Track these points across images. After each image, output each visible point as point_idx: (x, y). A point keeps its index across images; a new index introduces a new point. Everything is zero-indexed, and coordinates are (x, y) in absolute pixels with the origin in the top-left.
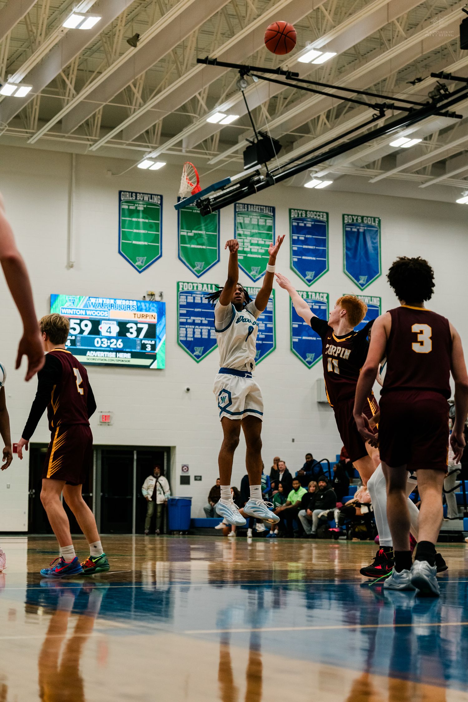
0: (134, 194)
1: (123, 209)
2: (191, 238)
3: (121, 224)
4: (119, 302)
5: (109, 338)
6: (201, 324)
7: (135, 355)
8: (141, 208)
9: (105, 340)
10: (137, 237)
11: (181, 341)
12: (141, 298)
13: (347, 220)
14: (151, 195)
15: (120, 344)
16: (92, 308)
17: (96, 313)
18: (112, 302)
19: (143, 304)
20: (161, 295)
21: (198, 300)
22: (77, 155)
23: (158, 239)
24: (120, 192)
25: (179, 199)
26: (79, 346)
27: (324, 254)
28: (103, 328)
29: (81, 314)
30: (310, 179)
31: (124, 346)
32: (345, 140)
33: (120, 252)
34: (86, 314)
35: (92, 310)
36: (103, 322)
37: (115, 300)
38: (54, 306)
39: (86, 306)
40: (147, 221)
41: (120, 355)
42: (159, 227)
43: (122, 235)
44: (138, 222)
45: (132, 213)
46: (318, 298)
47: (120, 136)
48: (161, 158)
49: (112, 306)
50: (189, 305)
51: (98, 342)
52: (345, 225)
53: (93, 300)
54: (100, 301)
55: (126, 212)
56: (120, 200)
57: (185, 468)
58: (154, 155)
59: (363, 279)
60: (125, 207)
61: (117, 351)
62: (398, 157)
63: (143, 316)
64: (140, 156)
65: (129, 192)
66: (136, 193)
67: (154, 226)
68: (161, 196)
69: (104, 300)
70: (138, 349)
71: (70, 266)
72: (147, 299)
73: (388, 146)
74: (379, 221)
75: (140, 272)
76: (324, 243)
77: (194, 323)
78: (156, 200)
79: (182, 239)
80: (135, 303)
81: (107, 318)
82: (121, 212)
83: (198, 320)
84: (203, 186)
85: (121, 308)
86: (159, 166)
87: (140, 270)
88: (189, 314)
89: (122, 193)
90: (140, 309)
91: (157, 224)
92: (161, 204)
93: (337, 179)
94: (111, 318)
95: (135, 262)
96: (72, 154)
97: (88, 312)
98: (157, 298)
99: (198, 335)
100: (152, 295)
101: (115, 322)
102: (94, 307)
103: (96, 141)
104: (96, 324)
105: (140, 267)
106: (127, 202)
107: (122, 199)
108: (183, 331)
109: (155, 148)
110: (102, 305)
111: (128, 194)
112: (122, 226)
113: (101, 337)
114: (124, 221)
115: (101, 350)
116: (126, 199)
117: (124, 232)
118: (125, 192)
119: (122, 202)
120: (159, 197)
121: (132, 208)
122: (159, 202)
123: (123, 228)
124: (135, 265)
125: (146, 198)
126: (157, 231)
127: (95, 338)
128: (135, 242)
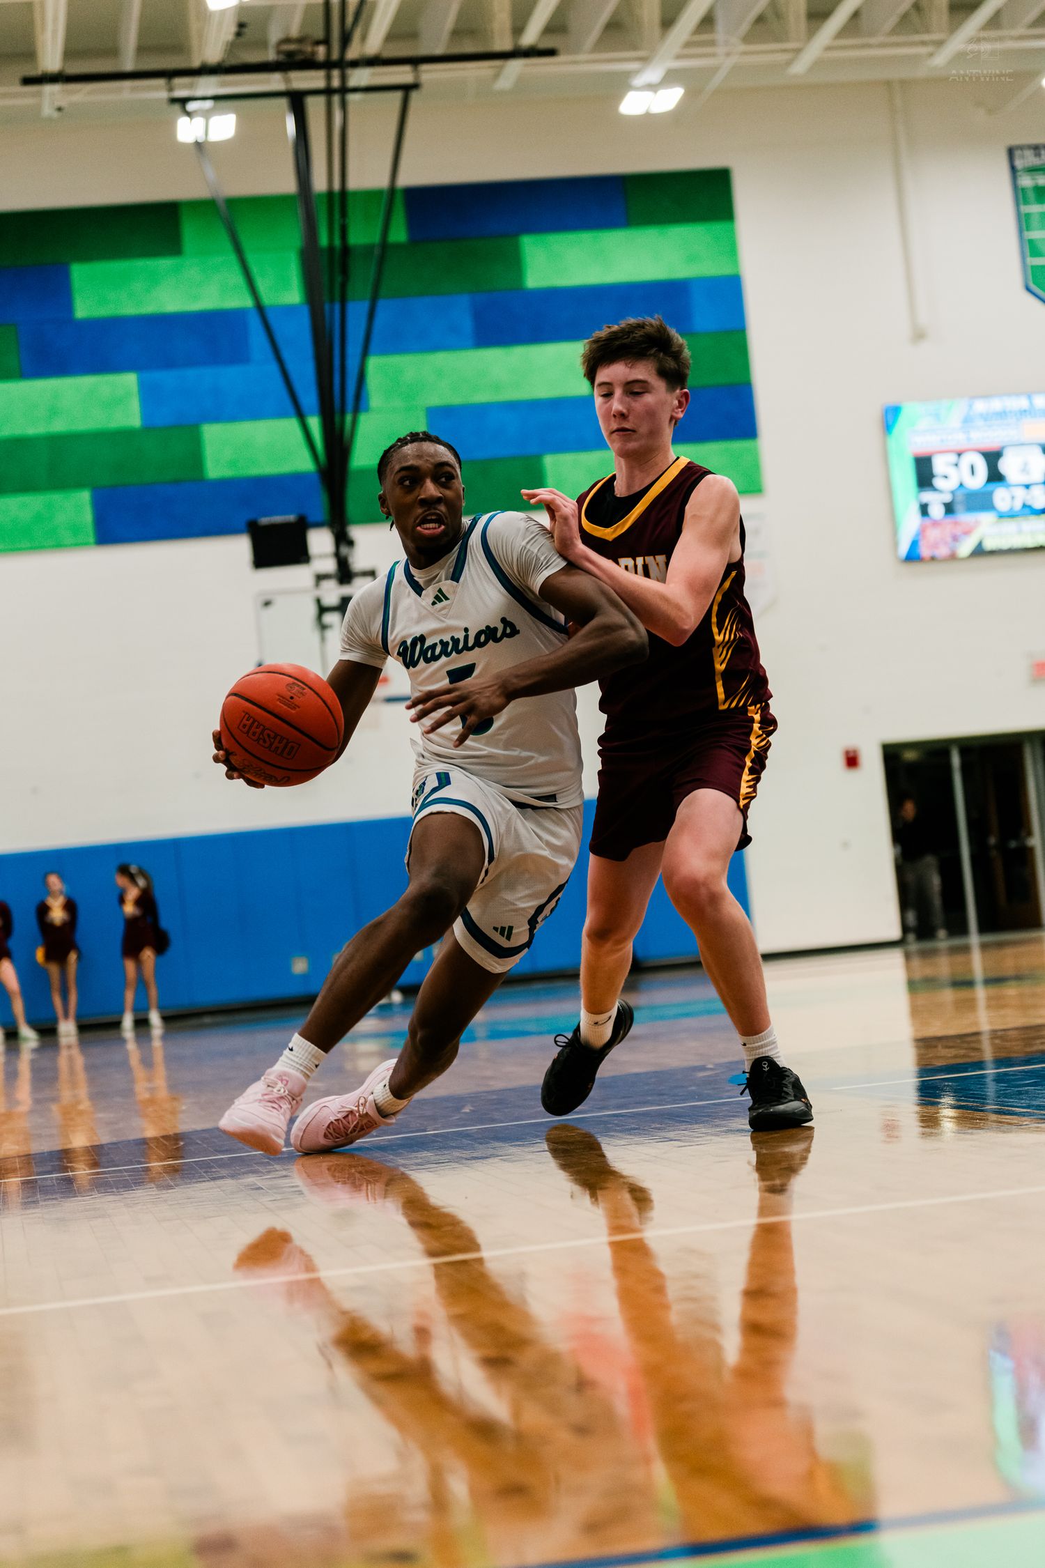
0: (1043, 151)
1: (1023, 189)
3: (1023, 222)
4: (1040, 402)
5: (1027, 486)
9: (1018, 492)
16: (978, 423)
17: (991, 434)
18: (1023, 403)
22: (904, 83)
24: (1011, 152)
26: (961, 515)
28: (1008, 465)
29: (959, 440)
33: (1028, 289)
34: (969, 439)
35: (981, 429)
36: (1007, 452)
37: (1029, 397)
38: (896, 431)
39: (967, 421)
43: (1028, 248)
45: (1042, 193)
47: (995, 22)
49: (1023, 413)
51: (1002, 498)
53: (980, 406)
54: (996, 405)
55: (1031, 195)
56: (1013, 169)
60: (1026, 181)
65: (1029, 147)
69: (1007, 400)
71: (919, 335)
81: (1017, 441)
82: (1020, 195)
89: (1017, 153)
94: (1025, 440)
96: (888, 84)
97: (973, 435)
101: (1037, 449)
102: (983, 420)
103: (940, 44)
104: (992, 458)
106: (1032, 170)
107: (1019, 164)
110: (1002, 414)
111: (1029, 154)
112: (1025, 227)
113: (1008, 486)
114: (1028, 216)
115: (1011, 515)
116: (1026, 165)
117: (1031, 241)
118: (1021, 148)
119: (1019, 174)
121: (1042, 181)
123: (1029, 230)
127: (991, 493)
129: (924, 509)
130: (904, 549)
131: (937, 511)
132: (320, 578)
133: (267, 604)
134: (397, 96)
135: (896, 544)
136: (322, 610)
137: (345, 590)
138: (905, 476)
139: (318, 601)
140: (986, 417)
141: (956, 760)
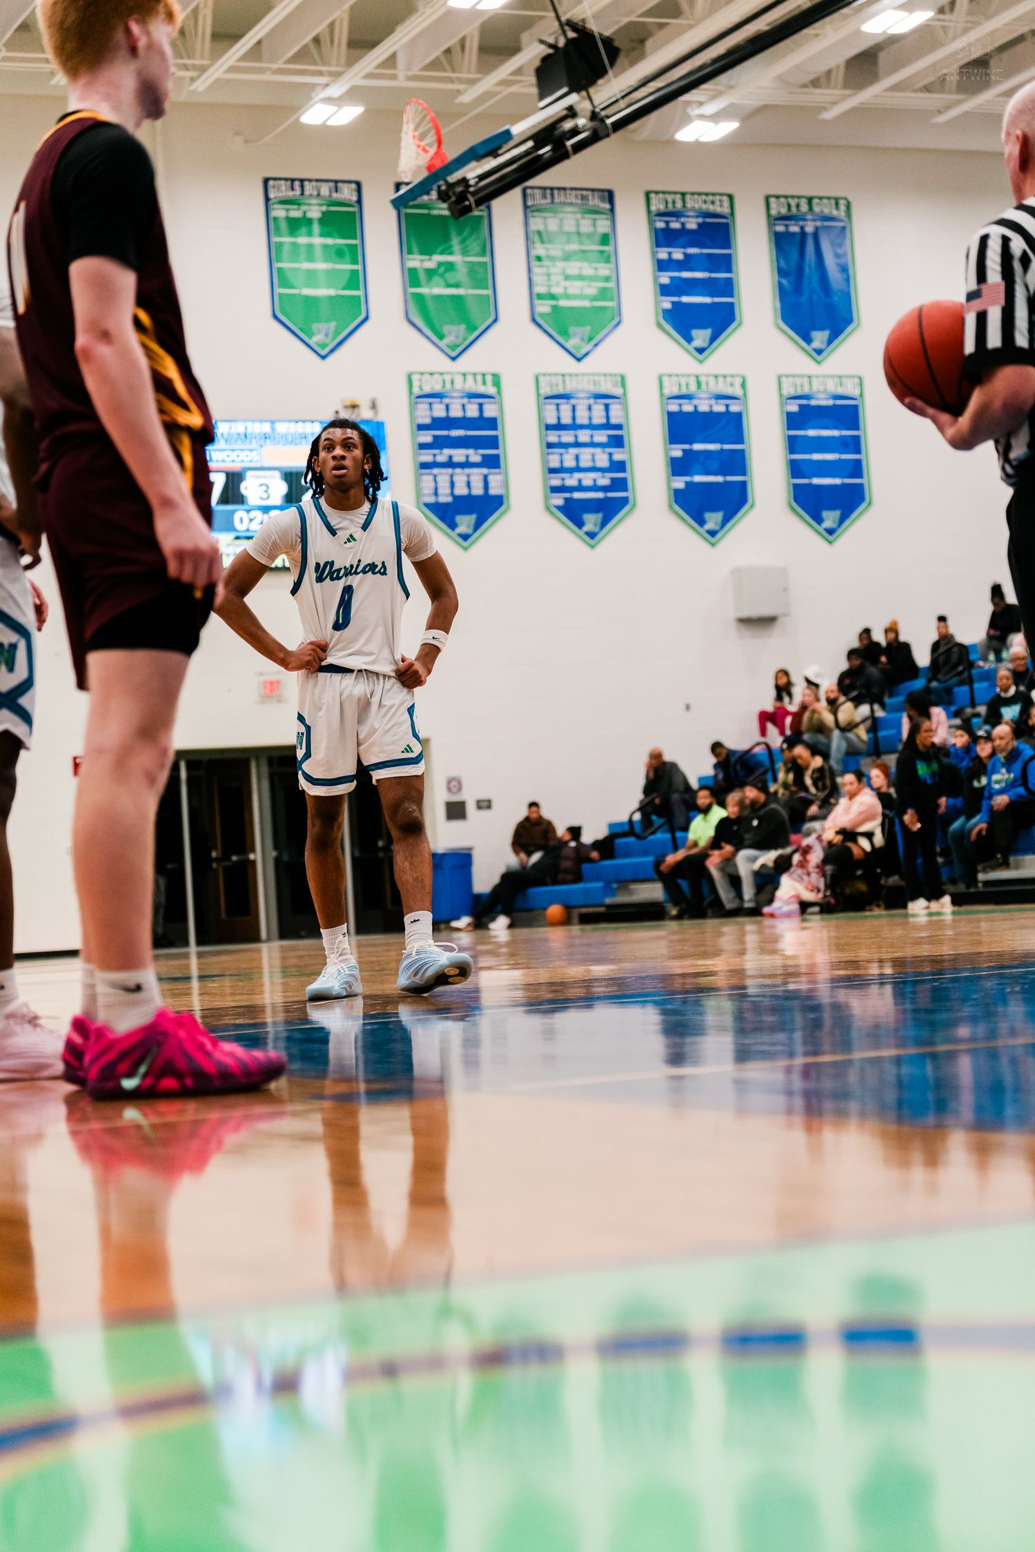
0: (297, 184)
1: (275, 219)
2: (430, 273)
3: (274, 253)
4: (281, 428)
5: (266, 509)
6: (467, 465)
8: (315, 213)
9: (257, 514)
10: (311, 277)
11: (427, 505)
13: (777, 208)
14: (336, 182)
16: (222, 445)
17: (233, 456)
18: (266, 427)
20: (374, 406)
21: (456, 412)
23: (357, 280)
24: (266, 181)
25: (398, 186)
27: (728, 288)
28: (249, 488)
30: (686, 120)
32: (761, 25)
33: (275, 317)
35: (224, 450)
36: (249, 474)
37: (273, 423)
40: (330, 241)
42: (357, 254)
43: (277, 278)
44: (310, 247)
45: (294, 225)
46: (723, 388)
47: (256, 52)
48: (353, 95)
49: (266, 437)
50: (437, 423)
51: (241, 520)
52: (773, 220)
53: (224, 428)
54: (240, 428)
55: (284, 226)
56: (267, 199)
57: (454, 784)
58: (336, 90)
59: (819, 338)
60: (279, 212)
62: (882, 56)
64: (305, 95)
65: (286, 179)
66: (302, 181)
67: (346, 251)
68: (359, 185)
69: (249, 425)
73: (858, 32)
74: (848, 206)
75: (323, 357)
76: (726, 263)
77: (450, 464)
78: (347, 193)
79: (412, 278)
81: (259, 465)
82: (271, 223)
83: (459, 455)
84: (451, 153)
86: (349, 114)
87: (323, 353)
88: (438, 443)
89: (271, 183)
91: (353, 248)
92: (359, 201)
93: (750, 116)
94: (266, 464)
95: (310, 335)
97: (215, 456)
98: (366, 413)
99: (461, 490)
100: (354, 405)
101: (277, 474)
102: (226, 441)
103: (203, 69)
104: (234, 479)
105: (324, 346)
106: (284, 202)
107: (272, 195)
108: (427, 482)
109: (336, 75)
110: (245, 438)
111: (283, 185)
112: (275, 257)
113: (249, 509)
114: (280, 245)
116: (281, 196)
117: (281, 271)
118: (277, 179)
119: (272, 205)
120: (353, 186)
121: (295, 214)
122: (355, 198)
123: (279, 260)
124: (312, 342)
125: (325, 190)
126: (355, 262)
127: (234, 512)
128: (307, 292)
140: (230, 439)
141: (183, 773)
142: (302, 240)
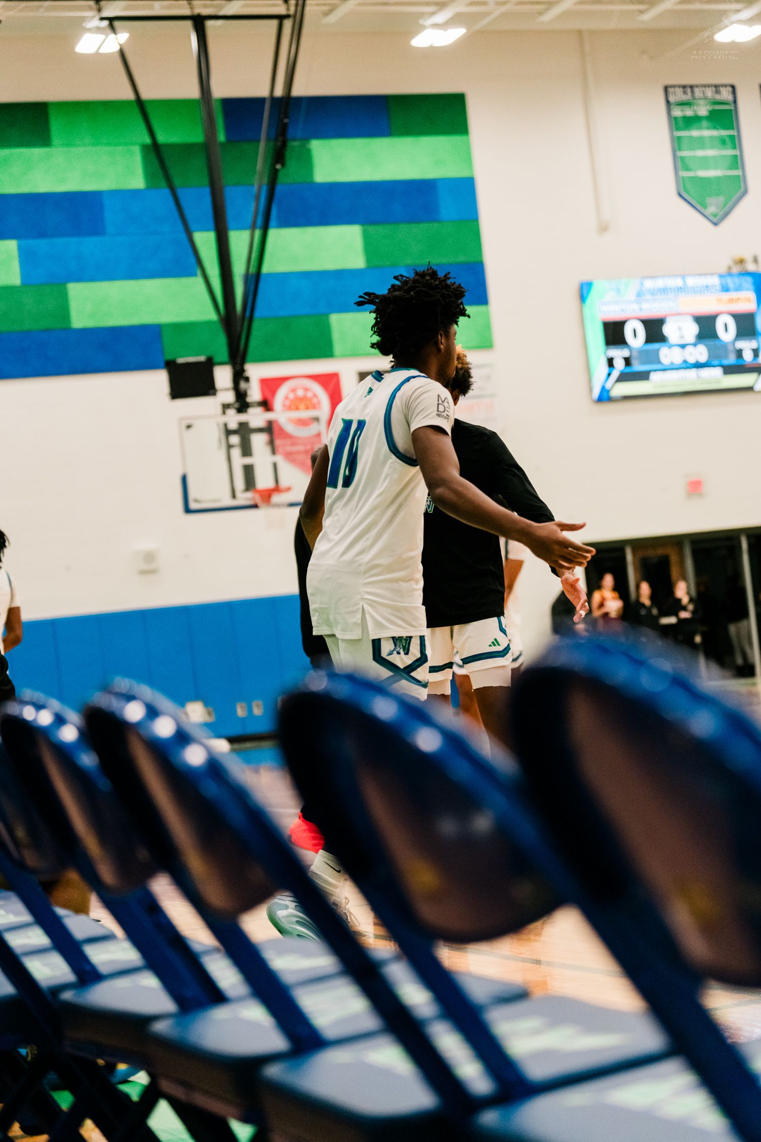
0: (689, 90)
1: (676, 118)
3: (677, 144)
4: (691, 281)
5: (683, 346)
7: (729, 370)
8: (703, 110)
9: (677, 350)
10: (705, 163)
12: (723, 270)
14: (716, 86)
15: (701, 353)
16: (648, 297)
17: (657, 305)
18: (679, 282)
19: (730, 281)
20: (755, 260)
22: (592, 32)
23: (737, 162)
24: (666, 89)
26: (637, 367)
28: (670, 330)
29: (634, 309)
31: (709, 357)
33: (680, 195)
34: (641, 309)
35: (649, 301)
36: (669, 319)
37: (683, 277)
38: (589, 301)
39: (639, 294)
40: (715, 133)
41: (706, 373)
42: (735, 142)
43: (679, 164)
44: (701, 138)
45: (690, 122)
49: (680, 289)
51: (665, 354)
53: (649, 284)
54: (660, 283)
55: (681, 123)
56: (668, 102)
60: (677, 112)
61: (698, 366)
63: (731, 301)
65: (679, 86)
66: (692, 87)
67: (727, 140)
68: (733, 87)
69: (666, 280)
70: (731, 360)
71: (603, 228)
72: (735, 270)
75: (716, 224)
78: (726, 95)
80: (715, 281)
81: (677, 311)
82: (675, 124)
85: (695, 290)
87: (715, 220)
89: (670, 90)
90: (725, 289)
91: (732, 137)
92: (735, 102)
94: (681, 311)
95: (705, 207)
96: (580, 33)
97: (645, 306)
98: (751, 267)
100: (742, 262)
101: (690, 318)
102: (650, 294)
104: (654, 325)
105: (715, 216)
106: (681, 104)
107: (672, 99)
110: (664, 291)
111: (679, 91)
112: (677, 147)
113: (671, 346)
114: (679, 138)
115: (673, 368)
116: (678, 100)
117: (682, 158)
118: (674, 86)
119: (672, 106)
120: (730, 89)
121: (689, 113)
122: (730, 98)
123: (680, 150)
124: (707, 213)
125: (709, 93)
126: (734, 148)
127: (658, 351)
128: (702, 174)
129: (610, 362)
130: (596, 393)
131: (619, 364)
132: (226, 407)
133: (189, 427)
134: (275, 23)
135: (591, 390)
136: (229, 432)
137: (243, 417)
138: (597, 336)
139: (226, 425)
140: (653, 292)
141: (629, 557)
142: (695, 133)
